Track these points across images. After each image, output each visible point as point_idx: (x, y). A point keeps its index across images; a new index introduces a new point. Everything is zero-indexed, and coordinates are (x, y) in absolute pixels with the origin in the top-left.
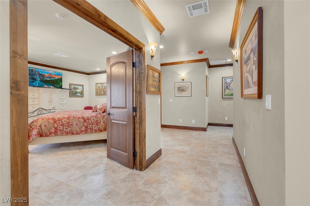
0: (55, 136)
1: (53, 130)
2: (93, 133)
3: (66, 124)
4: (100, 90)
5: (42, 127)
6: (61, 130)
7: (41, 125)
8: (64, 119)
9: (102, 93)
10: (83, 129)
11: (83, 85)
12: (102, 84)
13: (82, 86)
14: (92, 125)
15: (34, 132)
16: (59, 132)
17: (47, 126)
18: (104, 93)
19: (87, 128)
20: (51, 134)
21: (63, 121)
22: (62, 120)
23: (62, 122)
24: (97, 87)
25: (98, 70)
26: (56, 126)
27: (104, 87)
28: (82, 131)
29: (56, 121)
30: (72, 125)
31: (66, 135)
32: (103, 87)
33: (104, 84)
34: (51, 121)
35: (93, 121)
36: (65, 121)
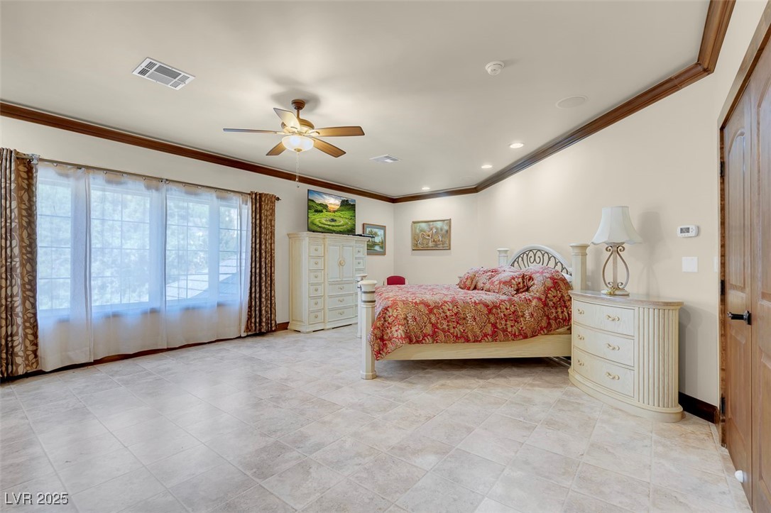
0: (433, 343)
1: (429, 330)
2: (509, 341)
3: (452, 316)
4: (424, 238)
5: (408, 321)
6: (443, 330)
7: (407, 317)
8: (446, 305)
9: (431, 244)
10: (489, 329)
11: (385, 227)
12: (431, 223)
13: (383, 228)
14: (506, 321)
15: (396, 331)
16: (441, 335)
17: (418, 319)
18: (436, 245)
19: (497, 328)
20: (426, 338)
21: (446, 308)
22: (443, 307)
23: (443, 312)
24: (418, 231)
25: (426, 189)
26: (433, 319)
27: (434, 231)
28: (486, 335)
29: (432, 309)
30: (464, 319)
31: (455, 342)
32: (432, 229)
33: (434, 223)
34: (421, 307)
35: (506, 312)
36: (449, 310)
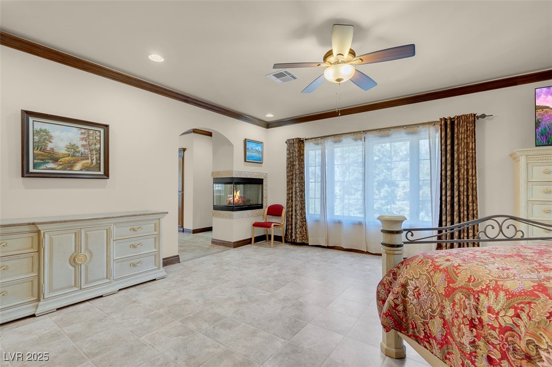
3: (494, 328)
8: (492, 294)
21: (486, 303)
29: (454, 290)
